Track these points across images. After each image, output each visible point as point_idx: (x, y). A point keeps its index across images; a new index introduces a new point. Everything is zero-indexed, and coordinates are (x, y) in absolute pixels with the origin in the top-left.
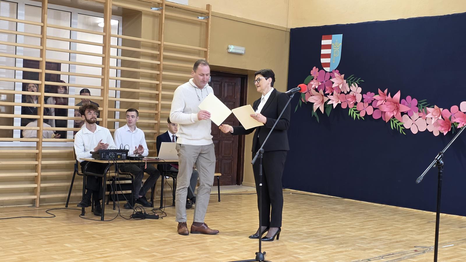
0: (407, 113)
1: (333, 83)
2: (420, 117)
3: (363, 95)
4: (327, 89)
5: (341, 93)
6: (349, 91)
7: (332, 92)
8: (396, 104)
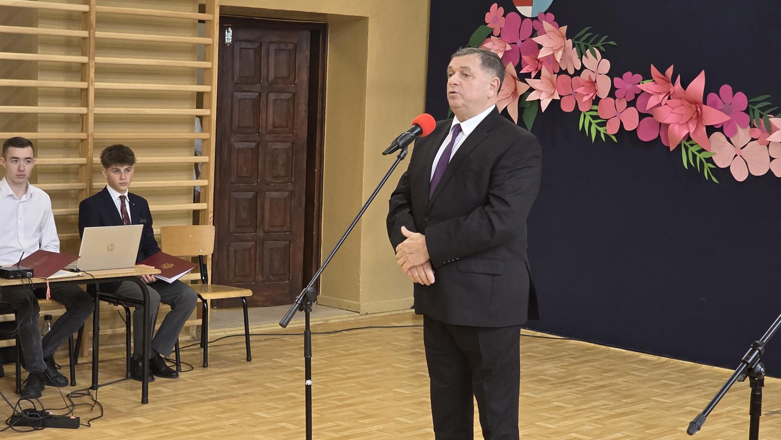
0: (722, 127)
1: (540, 47)
2: (753, 140)
3: (615, 79)
4: (524, 61)
5: (559, 74)
6: (578, 68)
7: (537, 69)
8: (693, 106)
